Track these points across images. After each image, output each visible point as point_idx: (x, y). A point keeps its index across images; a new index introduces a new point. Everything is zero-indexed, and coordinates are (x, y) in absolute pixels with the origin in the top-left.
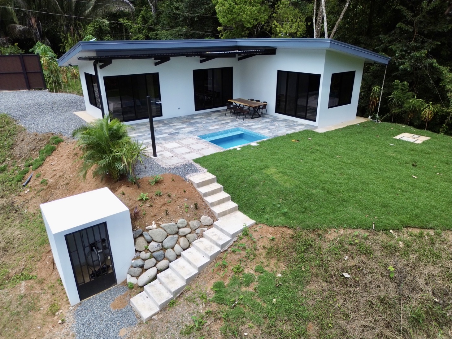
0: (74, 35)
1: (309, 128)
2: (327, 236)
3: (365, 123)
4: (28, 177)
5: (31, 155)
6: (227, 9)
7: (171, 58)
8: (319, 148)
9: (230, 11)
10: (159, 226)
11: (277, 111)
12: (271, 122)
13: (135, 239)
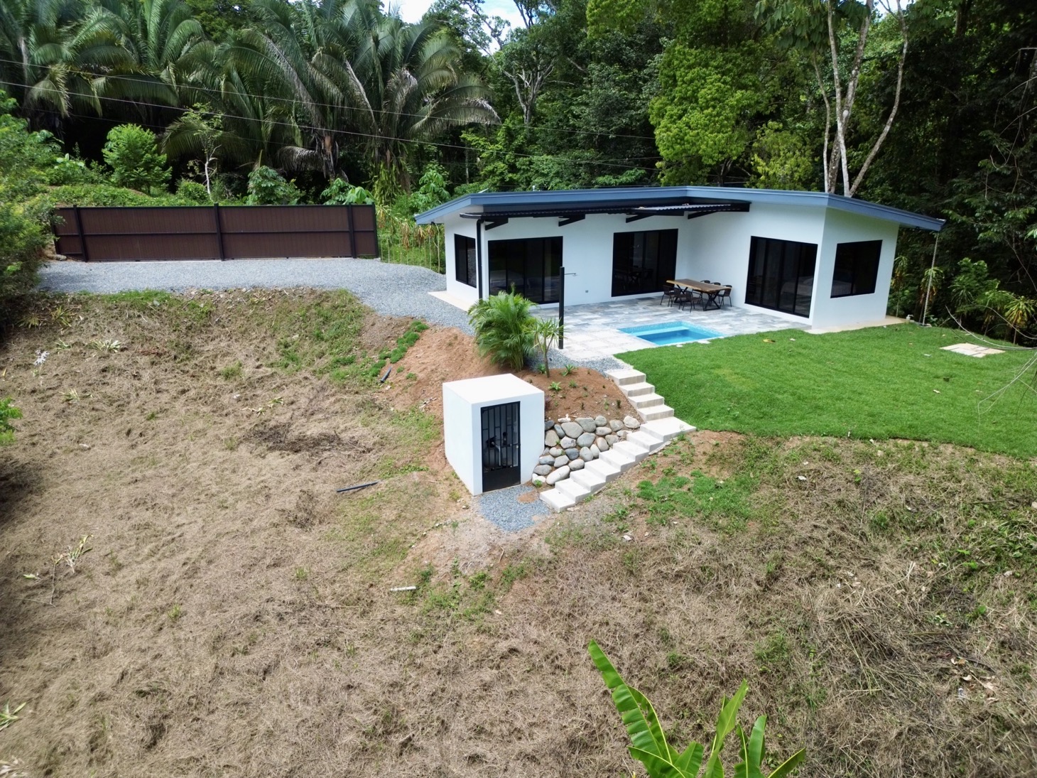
0: (391, 166)
1: (796, 327)
2: (788, 444)
3: (899, 325)
4: (385, 371)
5: (386, 344)
6: (674, 136)
7: (587, 216)
8: (804, 351)
9: (680, 139)
10: (573, 420)
11: (749, 301)
12: (736, 316)
13: (546, 431)
